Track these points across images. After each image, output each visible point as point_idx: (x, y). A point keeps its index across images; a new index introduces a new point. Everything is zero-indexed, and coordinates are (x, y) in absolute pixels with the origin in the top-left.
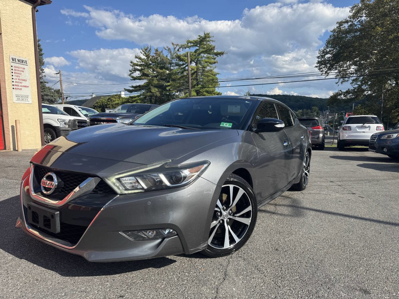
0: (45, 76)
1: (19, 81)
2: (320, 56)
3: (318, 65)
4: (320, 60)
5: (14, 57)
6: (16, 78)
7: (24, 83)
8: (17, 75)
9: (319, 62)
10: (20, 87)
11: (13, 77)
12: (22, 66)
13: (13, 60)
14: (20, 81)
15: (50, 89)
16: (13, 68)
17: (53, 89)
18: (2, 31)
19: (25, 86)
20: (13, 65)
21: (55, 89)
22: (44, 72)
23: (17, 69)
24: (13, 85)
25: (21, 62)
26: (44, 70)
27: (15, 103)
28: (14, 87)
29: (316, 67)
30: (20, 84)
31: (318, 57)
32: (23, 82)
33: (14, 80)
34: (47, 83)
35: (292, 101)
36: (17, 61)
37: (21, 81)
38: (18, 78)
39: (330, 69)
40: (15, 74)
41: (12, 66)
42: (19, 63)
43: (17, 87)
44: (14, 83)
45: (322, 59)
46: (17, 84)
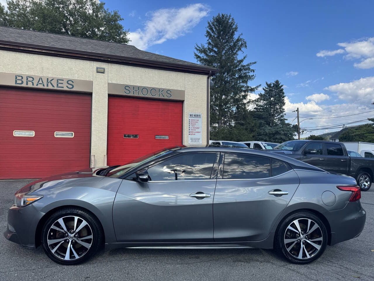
0: (285, 114)
1: (193, 129)
5: (191, 114)
6: (192, 127)
7: (197, 130)
8: (192, 125)
10: (194, 133)
11: (190, 127)
12: (197, 119)
13: (191, 116)
14: (194, 129)
16: (190, 121)
18: (185, 99)
19: (198, 132)
20: (190, 119)
23: (193, 121)
24: (189, 132)
25: (197, 116)
26: (284, 109)
28: (190, 133)
30: (194, 131)
33: (190, 129)
36: (193, 116)
40: (191, 125)
41: (189, 120)
42: (195, 117)
43: (192, 133)
44: (190, 131)
46: (192, 131)
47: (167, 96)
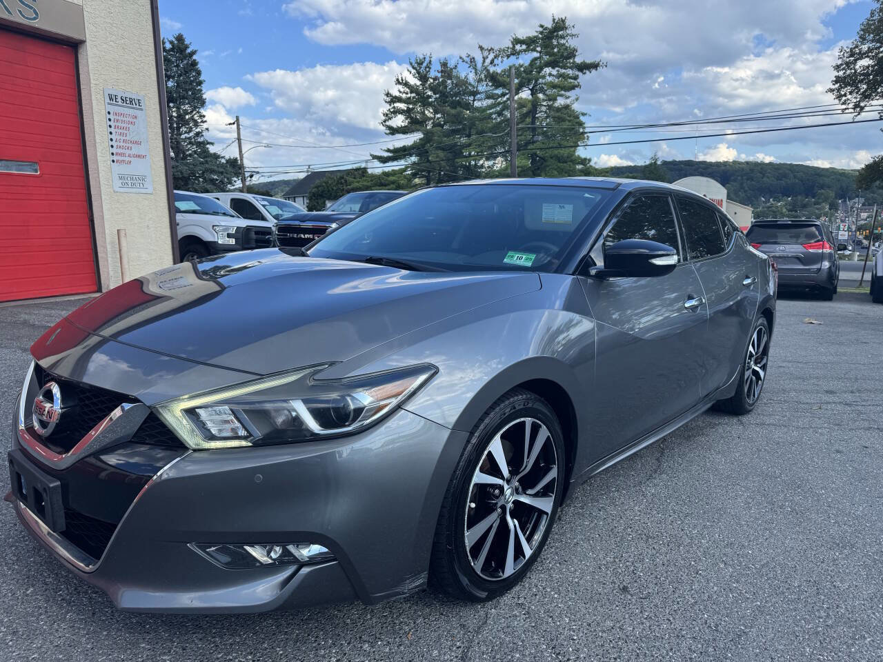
0: (207, 129)
1: (124, 145)
2: (841, 65)
3: (837, 86)
4: (841, 73)
5: (113, 93)
6: (119, 137)
7: (136, 150)
8: (120, 131)
9: (837, 80)
10: (127, 159)
11: (113, 137)
12: (131, 112)
13: (111, 99)
14: (127, 145)
15: (216, 156)
16: (111, 116)
17: (223, 157)
18: (87, 37)
19: (139, 156)
20: (112, 109)
21: (227, 157)
22: (206, 121)
23: (120, 118)
24: (113, 154)
25: (130, 102)
26: (204, 116)
27: (117, 192)
28: (115, 158)
29: (831, 90)
30: (128, 152)
31: (837, 68)
32: (133, 146)
33: (113, 143)
34: (212, 144)
35: (768, 177)
36: (119, 100)
37: (130, 145)
38: (122, 138)
39: (866, 96)
40: (116, 130)
41: (109, 113)
42: (125, 104)
43: (120, 158)
44: (114, 150)
45: (848, 72)
46: (120, 151)
47: (20, 11)
